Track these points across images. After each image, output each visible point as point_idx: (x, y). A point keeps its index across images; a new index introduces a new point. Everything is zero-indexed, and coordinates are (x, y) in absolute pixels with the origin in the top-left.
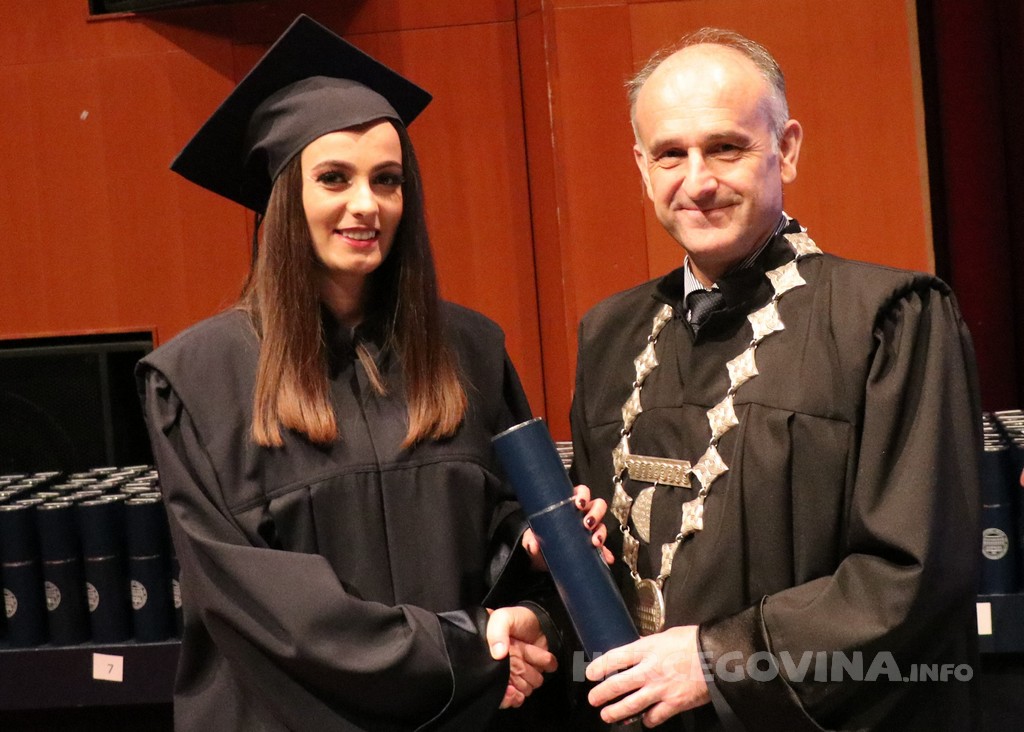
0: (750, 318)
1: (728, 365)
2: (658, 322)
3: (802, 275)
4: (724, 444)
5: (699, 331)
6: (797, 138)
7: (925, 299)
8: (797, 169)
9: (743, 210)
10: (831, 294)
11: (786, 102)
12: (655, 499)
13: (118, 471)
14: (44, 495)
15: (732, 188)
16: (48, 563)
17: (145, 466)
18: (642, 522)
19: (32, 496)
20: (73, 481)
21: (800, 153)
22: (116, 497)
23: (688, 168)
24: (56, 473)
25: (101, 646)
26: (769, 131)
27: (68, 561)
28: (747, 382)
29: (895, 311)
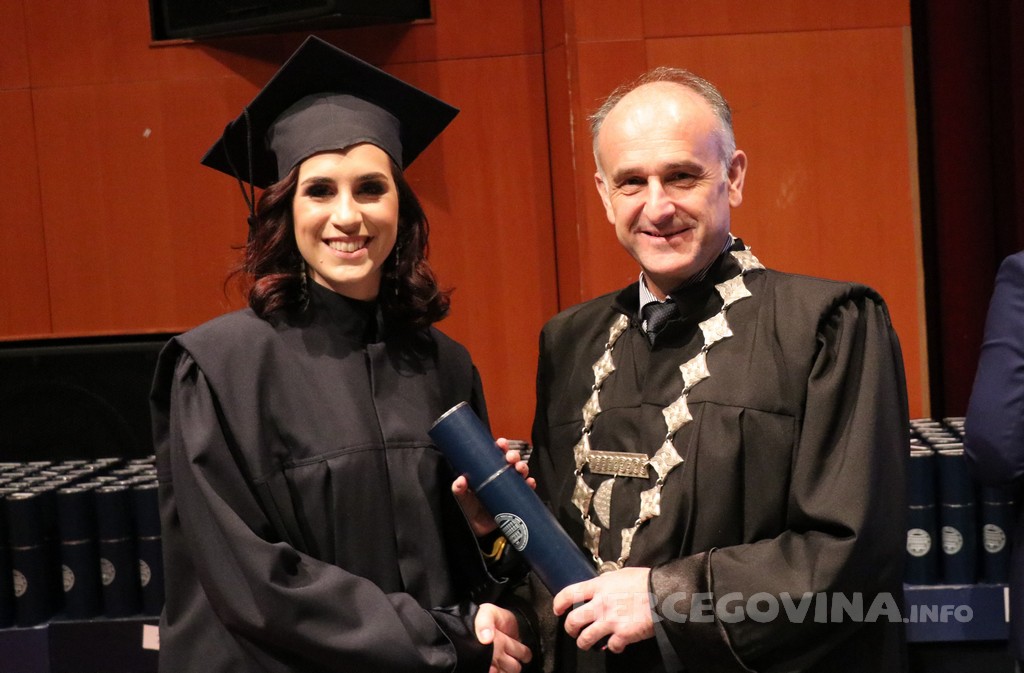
0: (701, 326)
1: (681, 368)
2: (614, 332)
3: (748, 288)
4: (680, 438)
5: (656, 339)
6: (742, 168)
7: (861, 308)
8: (743, 193)
9: (699, 232)
10: (774, 302)
11: (732, 135)
12: (615, 489)
14: (102, 479)
15: (687, 212)
16: (104, 541)
18: (604, 511)
19: (92, 480)
20: (131, 466)
21: (746, 179)
23: (648, 194)
24: (116, 459)
25: (150, 618)
26: (719, 161)
27: (123, 539)
28: (699, 383)
29: (835, 317)
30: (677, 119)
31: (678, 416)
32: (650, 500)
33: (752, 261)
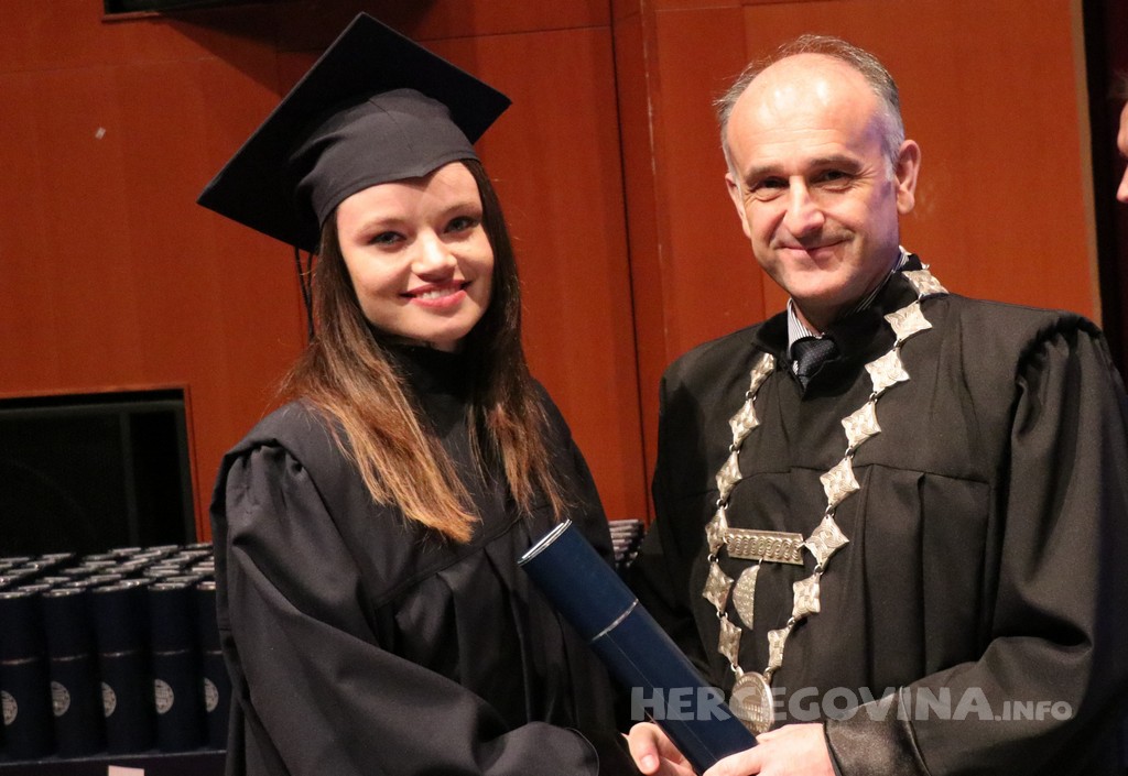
0: (869, 368)
1: (843, 422)
2: (756, 376)
3: (926, 318)
4: (845, 513)
5: (808, 385)
6: (914, 161)
7: (1073, 343)
9: (855, 247)
10: (961, 336)
11: (900, 120)
12: (760, 579)
13: (142, 552)
14: (51, 580)
15: (840, 222)
16: (55, 659)
17: (175, 547)
18: (745, 607)
19: (37, 581)
20: (87, 564)
22: (138, 582)
23: (789, 199)
24: (67, 555)
25: (118, 757)
26: (882, 155)
27: (80, 657)
28: (867, 440)
29: (1040, 356)
30: (825, 103)
31: (841, 484)
32: (807, 593)
33: (932, 283)
